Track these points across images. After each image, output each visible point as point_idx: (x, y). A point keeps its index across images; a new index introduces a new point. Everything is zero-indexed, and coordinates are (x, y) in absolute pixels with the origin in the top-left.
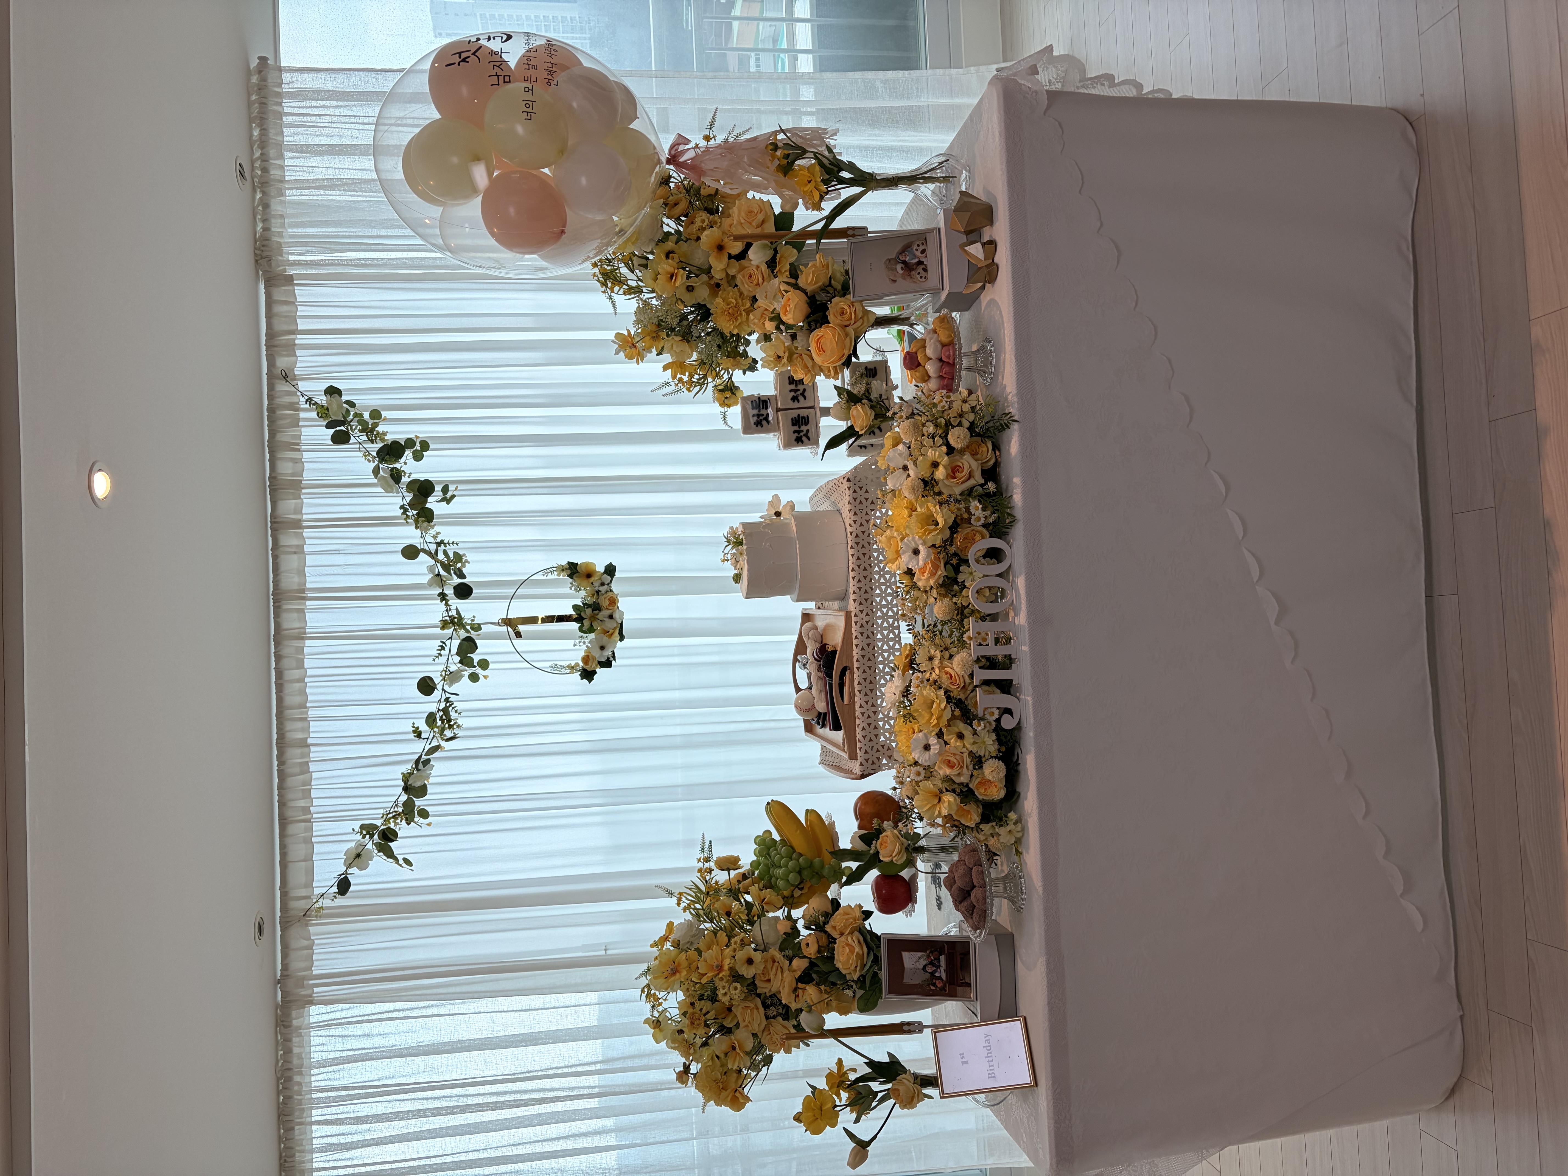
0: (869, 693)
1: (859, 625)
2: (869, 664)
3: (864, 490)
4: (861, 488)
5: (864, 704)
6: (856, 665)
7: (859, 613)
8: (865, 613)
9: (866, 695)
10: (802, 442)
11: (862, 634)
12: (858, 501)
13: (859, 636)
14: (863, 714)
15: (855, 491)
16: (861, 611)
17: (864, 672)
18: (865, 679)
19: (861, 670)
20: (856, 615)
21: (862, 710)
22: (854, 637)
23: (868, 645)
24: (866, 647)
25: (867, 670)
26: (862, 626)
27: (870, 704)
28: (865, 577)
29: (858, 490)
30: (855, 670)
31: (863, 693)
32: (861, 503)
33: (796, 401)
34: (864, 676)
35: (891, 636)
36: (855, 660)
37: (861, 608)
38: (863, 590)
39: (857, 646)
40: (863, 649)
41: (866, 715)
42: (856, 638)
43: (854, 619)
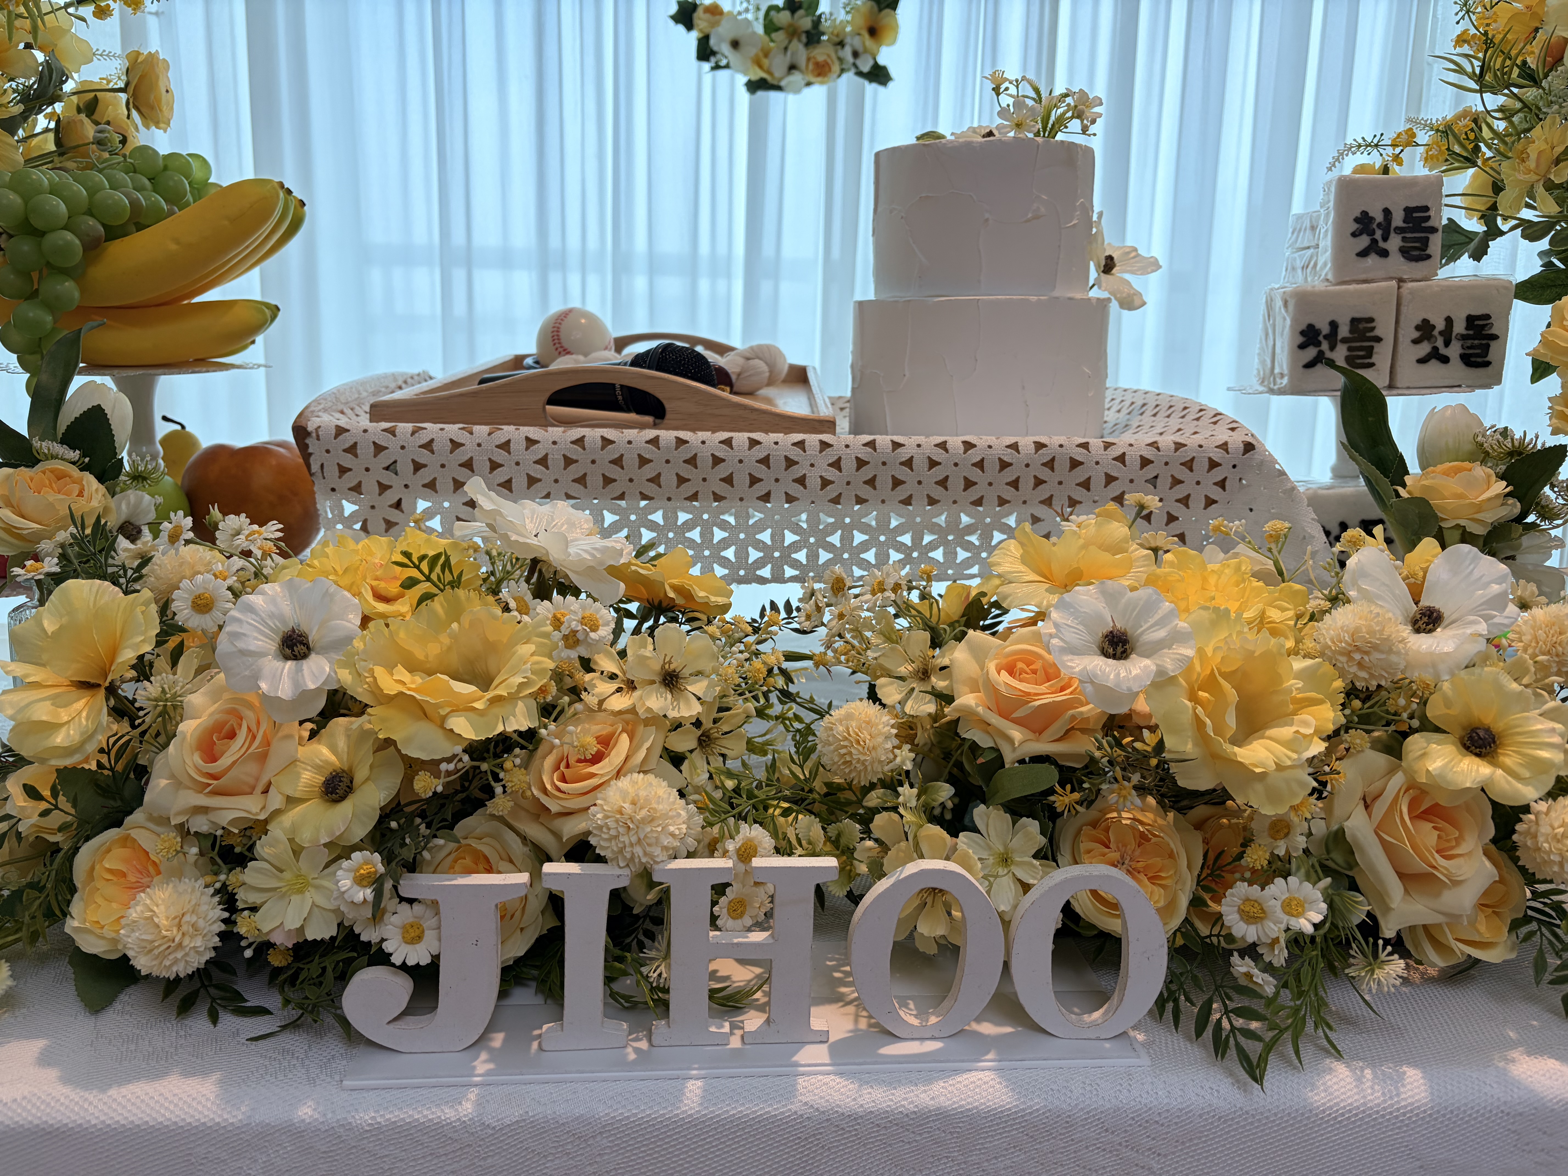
0: (575, 471)
1: (795, 454)
2: (669, 479)
3: (1215, 493)
4: (1222, 484)
5: (538, 452)
6: (667, 436)
7: (830, 456)
8: (831, 474)
9: (569, 461)
10: (1302, 347)
11: (765, 461)
12: (1182, 473)
13: (759, 453)
14: (505, 446)
15: (1213, 464)
16: (837, 464)
17: (643, 461)
18: (618, 462)
19: (649, 452)
20: (825, 445)
21: (518, 445)
22: (755, 436)
23: (728, 480)
24: (723, 471)
25: (649, 471)
26: (790, 463)
27: (538, 471)
28: (943, 483)
29: (1218, 474)
30: (651, 433)
31: (575, 452)
32: (1176, 482)
33: (1416, 335)
34: (630, 460)
35: (754, 555)
36: (683, 435)
37: (849, 465)
38: (903, 473)
39: (728, 442)
40: (717, 461)
41: (500, 456)
42: (754, 443)
43: (812, 439)
